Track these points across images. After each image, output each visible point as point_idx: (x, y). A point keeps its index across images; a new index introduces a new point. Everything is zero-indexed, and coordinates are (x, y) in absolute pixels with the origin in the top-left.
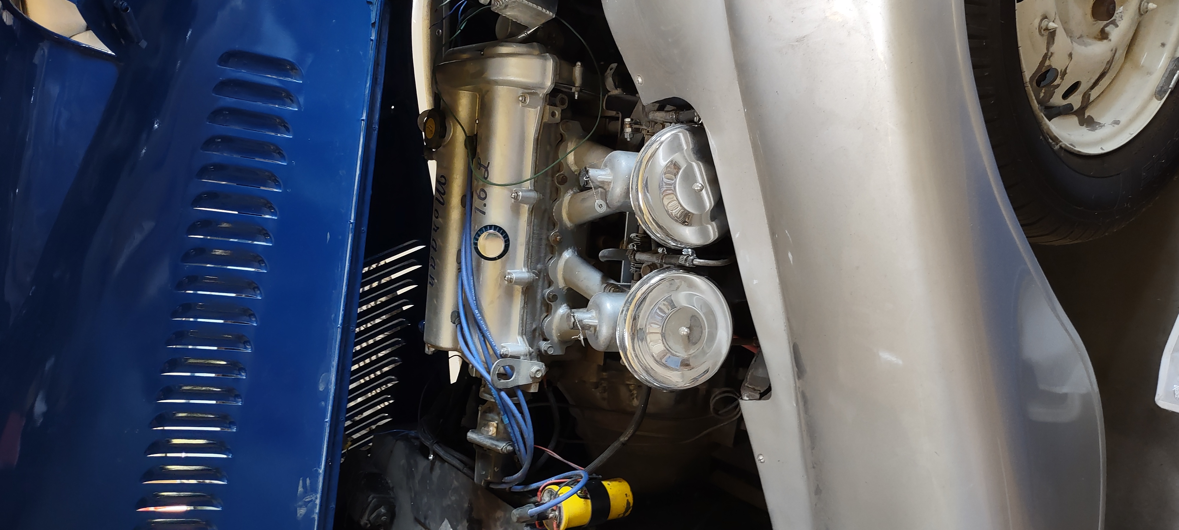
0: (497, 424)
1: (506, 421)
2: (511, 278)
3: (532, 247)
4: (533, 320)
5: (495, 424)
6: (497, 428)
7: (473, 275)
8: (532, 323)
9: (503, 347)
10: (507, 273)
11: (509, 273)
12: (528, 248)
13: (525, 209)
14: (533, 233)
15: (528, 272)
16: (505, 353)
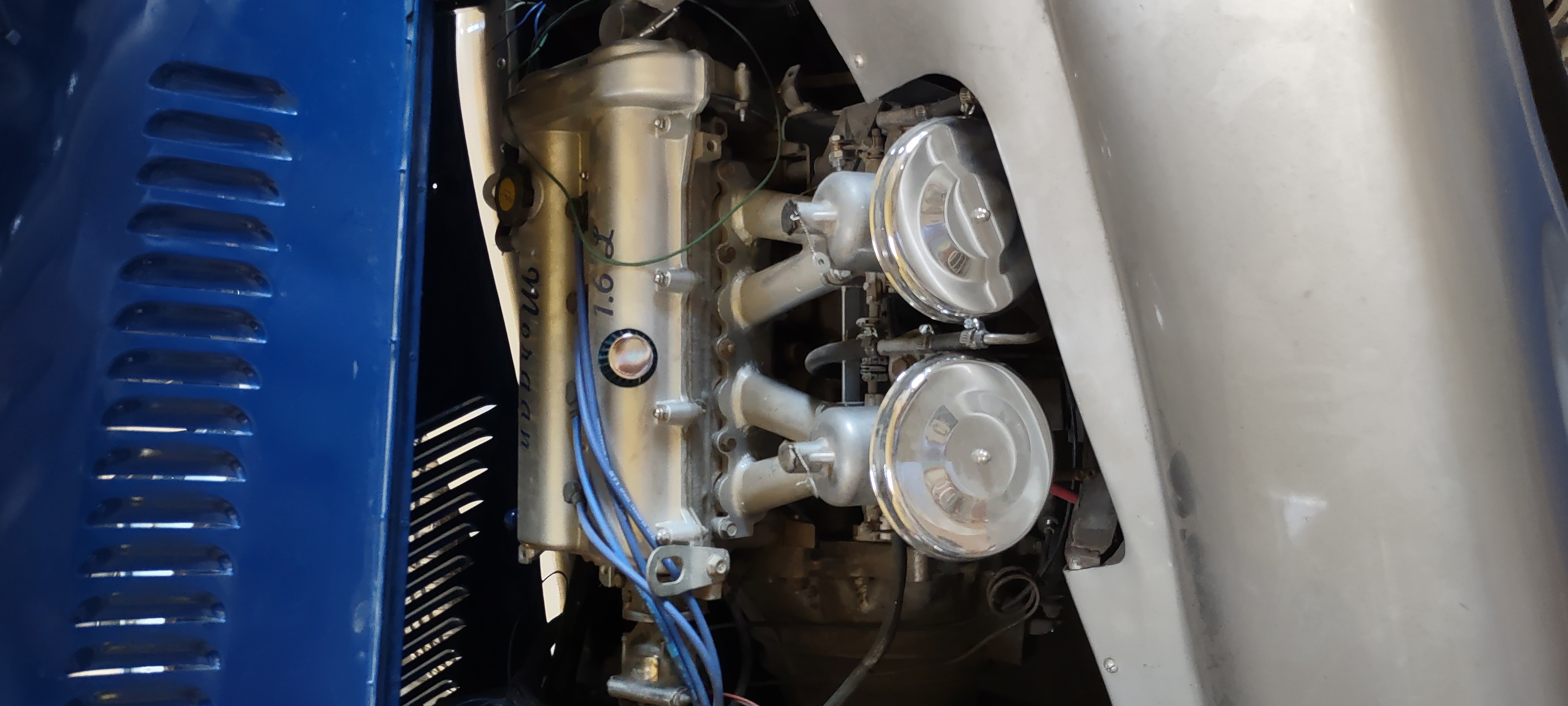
0: (659, 660)
1: (674, 652)
2: (664, 414)
3: (692, 362)
4: (702, 481)
5: (654, 660)
6: (659, 667)
7: (599, 416)
8: (700, 487)
9: (659, 529)
10: (656, 407)
11: (659, 406)
12: (686, 364)
13: (678, 298)
14: (692, 340)
15: (690, 401)
16: (664, 538)
